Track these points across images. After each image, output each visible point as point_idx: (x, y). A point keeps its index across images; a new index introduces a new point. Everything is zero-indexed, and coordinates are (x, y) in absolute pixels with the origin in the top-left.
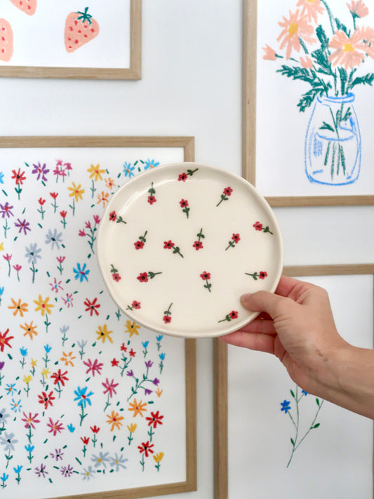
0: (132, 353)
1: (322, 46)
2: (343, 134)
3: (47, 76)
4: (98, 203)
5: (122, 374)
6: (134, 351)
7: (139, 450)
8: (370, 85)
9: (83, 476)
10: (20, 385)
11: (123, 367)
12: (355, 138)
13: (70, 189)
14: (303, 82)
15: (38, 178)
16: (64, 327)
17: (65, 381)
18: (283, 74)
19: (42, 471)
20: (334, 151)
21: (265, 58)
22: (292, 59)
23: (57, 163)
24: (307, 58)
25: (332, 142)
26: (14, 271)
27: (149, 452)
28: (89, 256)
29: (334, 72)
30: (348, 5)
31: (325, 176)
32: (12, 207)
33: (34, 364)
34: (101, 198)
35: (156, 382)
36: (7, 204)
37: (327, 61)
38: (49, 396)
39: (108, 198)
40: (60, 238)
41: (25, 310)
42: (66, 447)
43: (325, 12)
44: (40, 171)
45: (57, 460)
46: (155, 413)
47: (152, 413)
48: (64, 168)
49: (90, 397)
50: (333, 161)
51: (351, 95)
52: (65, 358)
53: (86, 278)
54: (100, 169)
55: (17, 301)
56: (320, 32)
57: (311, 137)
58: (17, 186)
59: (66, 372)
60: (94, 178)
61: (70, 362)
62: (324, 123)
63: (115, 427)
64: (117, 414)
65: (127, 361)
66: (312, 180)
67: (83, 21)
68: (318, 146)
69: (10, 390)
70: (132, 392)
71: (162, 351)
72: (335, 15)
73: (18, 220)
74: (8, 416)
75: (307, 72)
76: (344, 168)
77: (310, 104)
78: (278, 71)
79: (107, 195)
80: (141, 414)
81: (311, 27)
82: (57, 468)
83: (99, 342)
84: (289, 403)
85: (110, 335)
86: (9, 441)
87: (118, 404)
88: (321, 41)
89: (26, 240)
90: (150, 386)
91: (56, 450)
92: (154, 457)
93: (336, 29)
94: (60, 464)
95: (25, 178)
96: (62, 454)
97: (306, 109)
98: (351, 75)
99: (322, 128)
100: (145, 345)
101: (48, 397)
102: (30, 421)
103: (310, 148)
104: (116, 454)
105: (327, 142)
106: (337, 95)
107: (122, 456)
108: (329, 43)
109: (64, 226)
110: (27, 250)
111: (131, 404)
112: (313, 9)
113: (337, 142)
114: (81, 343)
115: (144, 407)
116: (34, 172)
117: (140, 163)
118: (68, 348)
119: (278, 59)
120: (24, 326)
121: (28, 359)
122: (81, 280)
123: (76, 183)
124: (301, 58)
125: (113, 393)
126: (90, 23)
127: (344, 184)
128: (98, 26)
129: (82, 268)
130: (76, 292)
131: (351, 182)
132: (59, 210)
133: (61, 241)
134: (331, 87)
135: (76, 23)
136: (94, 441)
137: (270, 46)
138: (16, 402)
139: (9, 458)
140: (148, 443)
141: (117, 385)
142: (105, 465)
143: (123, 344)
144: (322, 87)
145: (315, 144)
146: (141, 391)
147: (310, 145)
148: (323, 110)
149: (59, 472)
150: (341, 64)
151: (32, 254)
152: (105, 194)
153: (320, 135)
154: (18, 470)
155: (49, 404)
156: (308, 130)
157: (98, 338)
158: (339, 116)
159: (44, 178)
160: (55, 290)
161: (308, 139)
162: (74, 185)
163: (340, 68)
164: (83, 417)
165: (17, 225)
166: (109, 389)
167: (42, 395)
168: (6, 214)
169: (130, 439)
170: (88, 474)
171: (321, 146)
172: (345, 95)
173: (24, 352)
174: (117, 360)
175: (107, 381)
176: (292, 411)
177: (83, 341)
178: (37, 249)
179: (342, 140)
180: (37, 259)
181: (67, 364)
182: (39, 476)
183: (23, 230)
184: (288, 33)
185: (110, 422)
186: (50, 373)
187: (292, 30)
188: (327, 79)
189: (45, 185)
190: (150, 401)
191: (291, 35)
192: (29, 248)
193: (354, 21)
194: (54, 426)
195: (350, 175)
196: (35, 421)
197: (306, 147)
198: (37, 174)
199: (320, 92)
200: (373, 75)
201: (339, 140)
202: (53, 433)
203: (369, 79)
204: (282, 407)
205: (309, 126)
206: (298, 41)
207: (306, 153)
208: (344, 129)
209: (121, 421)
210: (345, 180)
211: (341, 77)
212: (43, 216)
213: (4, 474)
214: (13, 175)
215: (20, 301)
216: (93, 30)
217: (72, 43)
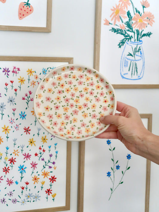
0: (44, 151)
1: (129, 20)
2: (137, 58)
3: (10, 30)
4: (31, 85)
5: (39, 159)
6: (45, 150)
7: (46, 192)
8: (149, 37)
9: (21, 203)
11: (40, 156)
12: (142, 60)
13: (19, 79)
14: (121, 35)
16: (15, 139)
17: (14, 162)
18: (112, 31)
19: (4, 201)
20: (133, 65)
21: (105, 24)
22: (116, 25)
23: (13, 68)
24: (123, 24)
25: (132, 61)
27: (50, 193)
28: (27, 108)
29: (134, 31)
30: (141, 2)
31: (129, 76)
33: (1, 155)
34: (32, 83)
35: (54, 163)
37: (131, 26)
38: (8, 168)
39: (35, 84)
40: (14, 101)
42: (14, 191)
43: (131, 5)
44: (6, 71)
45: (10, 196)
46: (53, 177)
47: (52, 177)
48: (16, 70)
49: (25, 170)
50: (132, 70)
51: (141, 41)
52: (15, 152)
53: (25, 118)
54: (32, 71)
56: (129, 14)
57: (123, 59)
59: (15, 159)
60: (29, 75)
61: (17, 154)
62: (129, 53)
63: (36, 183)
64: (37, 177)
65: (42, 154)
66: (123, 77)
67: (27, 6)
68: (126, 63)
70: (43, 168)
71: (57, 150)
72: (135, 6)
75: (122, 30)
76: (137, 73)
77: (123, 45)
78: (110, 30)
79: (35, 82)
80: (47, 177)
81: (125, 11)
82: (10, 200)
83: (30, 146)
84: (110, 173)
85: (35, 143)
87: (37, 172)
88: (129, 17)
90: (51, 165)
91: (10, 192)
92: (52, 195)
93: (135, 12)
94: (11, 198)
96: (12, 194)
97: (122, 47)
98: (141, 33)
99: (128, 55)
100: (50, 147)
101: (7, 169)
103: (123, 64)
104: (36, 194)
105: (130, 61)
106: (135, 41)
107: (38, 195)
108: (132, 18)
109: (16, 95)
111: (43, 173)
112: (126, 4)
113: (134, 61)
114: (22, 146)
115: (48, 174)
116: (3, 71)
117: (49, 69)
118: (16, 148)
119: (110, 24)
122: (23, 119)
124: (120, 25)
125: (35, 168)
126: (30, 7)
127: (137, 79)
128: (33, 9)
129: (23, 114)
130: (20, 124)
131: (140, 79)
132: (14, 88)
133: (14, 102)
134: (132, 37)
135: (23, 7)
136: (27, 188)
137: (107, 19)
140: (49, 189)
141: (37, 164)
142: (31, 198)
143: (40, 147)
144: (129, 37)
145: (125, 62)
146: (47, 167)
147: (123, 62)
148: (129, 47)
149: (11, 201)
150: (137, 27)
151: (2, 107)
152: (34, 82)
153: (128, 58)
155: (7, 172)
156: (122, 56)
157: (30, 144)
158: (136, 50)
159: (8, 74)
160: (11, 123)
162: (20, 77)
163: (137, 29)
164: (22, 178)
166: (34, 166)
167: (4, 168)
169: (42, 188)
170: (23, 202)
171: (127, 63)
172: (138, 41)
174: (37, 154)
175: (33, 162)
176: (112, 176)
177: (23, 145)
178: (4, 105)
179: (137, 61)
180: (4, 109)
181: (15, 155)
182: (2, 203)
184: (115, 14)
185: (33, 180)
186: (8, 159)
187: (116, 12)
188: (131, 34)
189: (8, 77)
190: (51, 171)
191: (116, 15)
193: (143, 9)
194: (9, 182)
195: (139, 75)
196: (1, 179)
197: (121, 63)
198: (5, 73)
199: (128, 39)
200: (151, 32)
201: (135, 60)
202: (9, 184)
203: (149, 35)
204: (107, 174)
205: (122, 54)
206: (119, 17)
207: (121, 66)
208: (137, 56)
209: (38, 180)
210: (137, 78)
211: (137, 33)
212: (7, 91)
216: (31, 10)
217: (21, 16)
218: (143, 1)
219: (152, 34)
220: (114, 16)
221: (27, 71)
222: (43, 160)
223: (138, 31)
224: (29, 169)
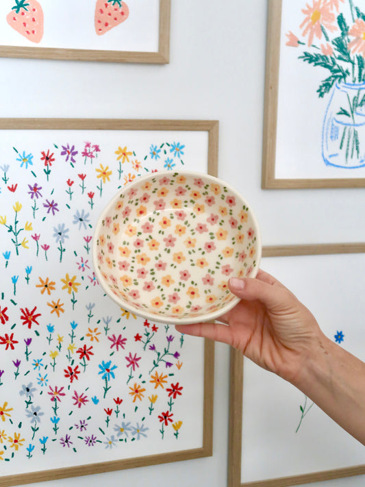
0: (155, 329)
1: (343, 34)
2: (359, 119)
3: (77, 58)
4: (125, 184)
5: (144, 348)
6: (156, 327)
7: (160, 419)
9: (106, 445)
10: (47, 360)
11: (145, 341)
13: (98, 170)
14: (323, 68)
15: (67, 160)
16: (90, 304)
17: (90, 356)
18: (304, 60)
19: (67, 441)
20: (349, 136)
22: (314, 46)
23: (85, 144)
24: (328, 45)
25: (348, 127)
26: (42, 251)
27: (168, 421)
29: (352, 59)
31: (340, 160)
32: (40, 188)
33: (60, 339)
34: (128, 179)
35: (176, 355)
36: (36, 185)
37: (346, 49)
38: (75, 370)
40: (87, 219)
41: (52, 288)
42: (90, 418)
43: (346, 1)
44: (69, 153)
45: (81, 430)
46: (175, 385)
47: (172, 385)
48: (92, 149)
49: (114, 371)
50: (348, 146)
52: (90, 333)
54: (127, 151)
55: (45, 280)
56: (341, 20)
57: (329, 122)
58: (46, 168)
59: (91, 347)
60: (121, 160)
61: (96, 338)
62: (341, 108)
63: (137, 398)
64: (139, 387)
65: (150, 336)
66: (328, 163)
67: (113, 4)
68: (334, 130)
69: (37, 365)
70: (153, 365)
72: (356, 4)
73: (47, 200)
74: (34, 389)
75: (327, 59)
76: (358, 152)
77: (329, 90)
78: (300, 57)
79: (134, 177)
80: (162, 386)
81: (333, 15)
82: (82, 438)
83: (123, 319)
86: (35, 414)
87: (141, 376)
88: (341, 28)
89: (54, 220)
90: (171, 359)
91: (81, 421)
92: (173, 425)
93: (356, 17)
94: (84, 434)
95: (53, 160)
96: (86, 425)
97: (325, 95)
99: (339, 113)
101: (73, 371)
102: (56, 395)
103: (327, 133)
104: (137, 424)
105: (344, 126)
106: (354, 81)
107: (143, 425)
108: (349, 31)
109: (92, 207)
110: (55, 230)
111: (152, 377)
113: (352, 127)
114: (106, 320)
115: (165, 379)
116: (63, 154)
117: (165, 146)
118: (93, 325)
119: (300, 45)
120: (52, 304)
121: (54, 336)
123: (103, 165)
124: (322, 46)
125: (136, 366)
126: (120, 6)
127: (357, 167)
128: (128, 10)
131: (363, 166)
132: (87, 191)
133: (88, 221)
134: (349, 74)
135: (106, 5)
136: (117, 412)
137: (294, 33)
138: (43, 376)
139: (35, 430)
140: (168, 412)
141: (140, 358)
142: (126, 433)
143: (146, 320)
144: (340, 74)
145: (332, 129)
146: (162, 365)
147: (327, 129)
148: (340, 96)
149: (83, 442)
150: (359, 51)
151: (60, 234)
152: (132, 176)
153: (338, 120)
154: (44, 441)
155: (74, 378)
156: (326, 115)
157: (123, 315)
158: (355, 102)
159: (72, 159)
160: (82, 268)
161: (326, 125)
162: (101, 166)
163: (358, 55)
164: (106, 390)
165: (46, 206)
166: (132, 363)
167: (67, 370)
168: (35, 194)
169: (151, 409)
170: (110, 443)
171: (337, 131)
172: (362, 82)
173: (51, 329)
174: (140, 335)
175: (130, 355)
177: (108, 318)
178: (65, 229)
179: (357, 125)
180: (65, 239)
182: (64, 446)
183: (51, 211)
184: (310, 20)
185: (132, 394)
186: (75, 348)
187: (314, 19)
188: (346, 66)
189: (73, 167)
190: (171, 373)
191: (313, 23)
192: (57, 228)
194: (79, 399)
195: (363, 159)
196: (61, 394)
197: (323, 132)
198: (66, 156)
199: (339, 78)
201: (354, 125)
202: (77, 405)
205: (327, 112)
206: (320, 28)
207: (323, 138)
208: (359, 114)
209: (143, 393)
210: (358, 164)
211: (358, 64)
212: (71, 197)
213: (30, 445)
214: (42, 156)
215: (47, 279)
216: (122, 13)
217: (102, 26)
220: (308, 27)
221: (117, 153)
223: (360, 59)
224: (122, 371)
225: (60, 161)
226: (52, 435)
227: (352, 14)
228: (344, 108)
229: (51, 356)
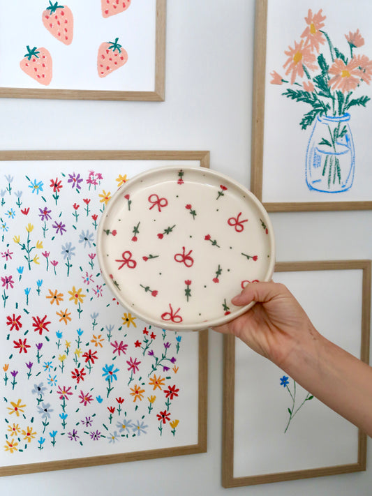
0: (153, 336)
1: (323, 73)
2: (339, 149)
3: (82, 97)
5: (144, 354)
6: (154, 334)
7: (158, 418)
8: (364, 106)
9: (109, 440)
10: (56, 363)
11: (145, 348)
12: (349, 152)
13: (101, 196)
14: (305, 103)
15: (73, 186)
16: (94, 314)
17: (95, 360)
18: (288, 97)
19: (74, 435)
20: (331, 164)
21: (273, 82)
22: (296, 84)
23: (89, 173)
24: (309, 82)
25: (330, 156)
26: (51, 266)
27: (166, 420)
29: (332, 94)
30: (346, 37)
31: (323, 185)
32: (50, 211)
33: (68, 345)
35: (173, 360)
36: (46, 208)
37: (327, 86)
38: (81, 372)
40: (92, 238)
41: (61, 299)
42: (95, 415)
43: (326, 43)
44: (75, 181)
45: (87, 426)
46: (172, 387)
47: (169, 387)
48: (95, 177)
49: (116, 374)
50: (330, 172)
51: (347, 115)
52: (95, 339)
54: (127, 178)
55: (54, 292)
56: (321, 60)
57: (311, 150)
58: (55, 193)
59: (96, 352)
61: (100, 344)
62: (323, 139)
63: (137, 398)
64: (139, 388)
65: (148, 343)
66: (311, 188)
67: (114, 50)
68: (317, 158)
69: (47, 367)
70: (152, 369)
71: (179, 334)
72: (334, 46)
73: (55, 222)
74: (45, 389)
75: (309, 94)
76: (340, 178)
77: (311, 123)
78: (284, 94)
80: (160, 387)
81: (313, 56)
82: (87, 433)
83: (125, 327)
84: (287, 378)
85: (134, 321)
86: (46, 410)
87: (140, 379)
88: (322, 68)
89: (62, 240)
90: (167, 363)
91: (87, 418)
92: (171, 423)
93: (335, 57)
94: (89, 429)
95: (61, 187)
96: (92, 421)
97: (308, 127)
98: (348, 98)
99: (321, 144)
102: (64, 394)
103: (310, 161)
104: (138, 422)
105: (326, 155)
106: (334, 115)
107: (143, 423)
108: (329, 70)
109: (96, 228)
110: (63, 248)
111: (151, 379)
112: (316, 40)
113: (334, 156)
114: (109, 328)
115: (162, 382)
116: (69, 181)
118: (97, 332)
119: (284, 83)
120: (60, 313)
121: (63, 341)
123: (106, 191)
124: (304, 83)
125: (136, 369)
126: (120, 51)
127: (339, 192)
128: (127, 54)
130: (105, 284)
131: (345, 190)
132: (91, 214)
133: (92, 240)
134: (329, 108)
135: (108, 51)
136: (119, 410)
137: (277, 72)
138: (53, 377)
139: (45, 425)
140: (165, 412)
141: (140, 362)
142: (128, 430)
143: (145, 328)
144: (322, 108)
145: (315, 157)
146: (160, 368)
147: (310, 158)
148: (322, 128)
149: (88, 436)
150: (339, 87)
151: (67, 251)
153: (320, 149)
154: (53, 435)
155: (81, 379)
156: (309, 145)
157: (124, 324)
158: (336, 133)
159: (78, 186)
160: (87, 282)
161: (309, 153)
162: (104, 192)
163: (338, 91)
164: (109, 390)
165: (54, 227)
166: (133, 366)
167: (74, 372)
168: (45, 217)
169: (150, 409)
170: (113, 438)
171: (320, 159)
172: (342, 115)
173: (59, 335)
174: (139, 342)
175: (131, 360)
176: (290, 385)
177: (110, 326)
178: (72, 247)
179: (338, 154)
180: (72, 255)
182: (72, 439)
183: (59, 231)
184: (293, 61)
185: (133, 394)
186: (81, 352)
187: (296, 58)
188: (326, 101)
189: (79, 192)
190: (168, 376)
191: (295, 63)
192: (65, 246)
193: (351, 50)
194: (85, 398)
195: (344, 184)
196: (68, 394)
197: (306, 160)
198: (72, 183)
199: (320, 112)
200: (367, 97)
201: (335, 154)
202: (83, 403)
203: (363, 101)
204: (281, 382)
205: (309, 142)
206: (302, 68)
207: (306, 165)
208: (340, 144)
209: (142, 394)
210: (340, 189)
211: (338, 99)
212: (77, 219)
213: (41, 438)
214: (51, 183)
215: (56, 291)
216: (122, 58)
217: (103, 69)
218: (351, 34)
219: (369, 99)
220: (291, 66)
221: (118, 180)
222: (151, 354)
223: (340, 95)
224: (123, 373)
225: (67, 188)
226: (60, 429)
227: (332, 55)
228: (325, 139)
229: (59, 359)
